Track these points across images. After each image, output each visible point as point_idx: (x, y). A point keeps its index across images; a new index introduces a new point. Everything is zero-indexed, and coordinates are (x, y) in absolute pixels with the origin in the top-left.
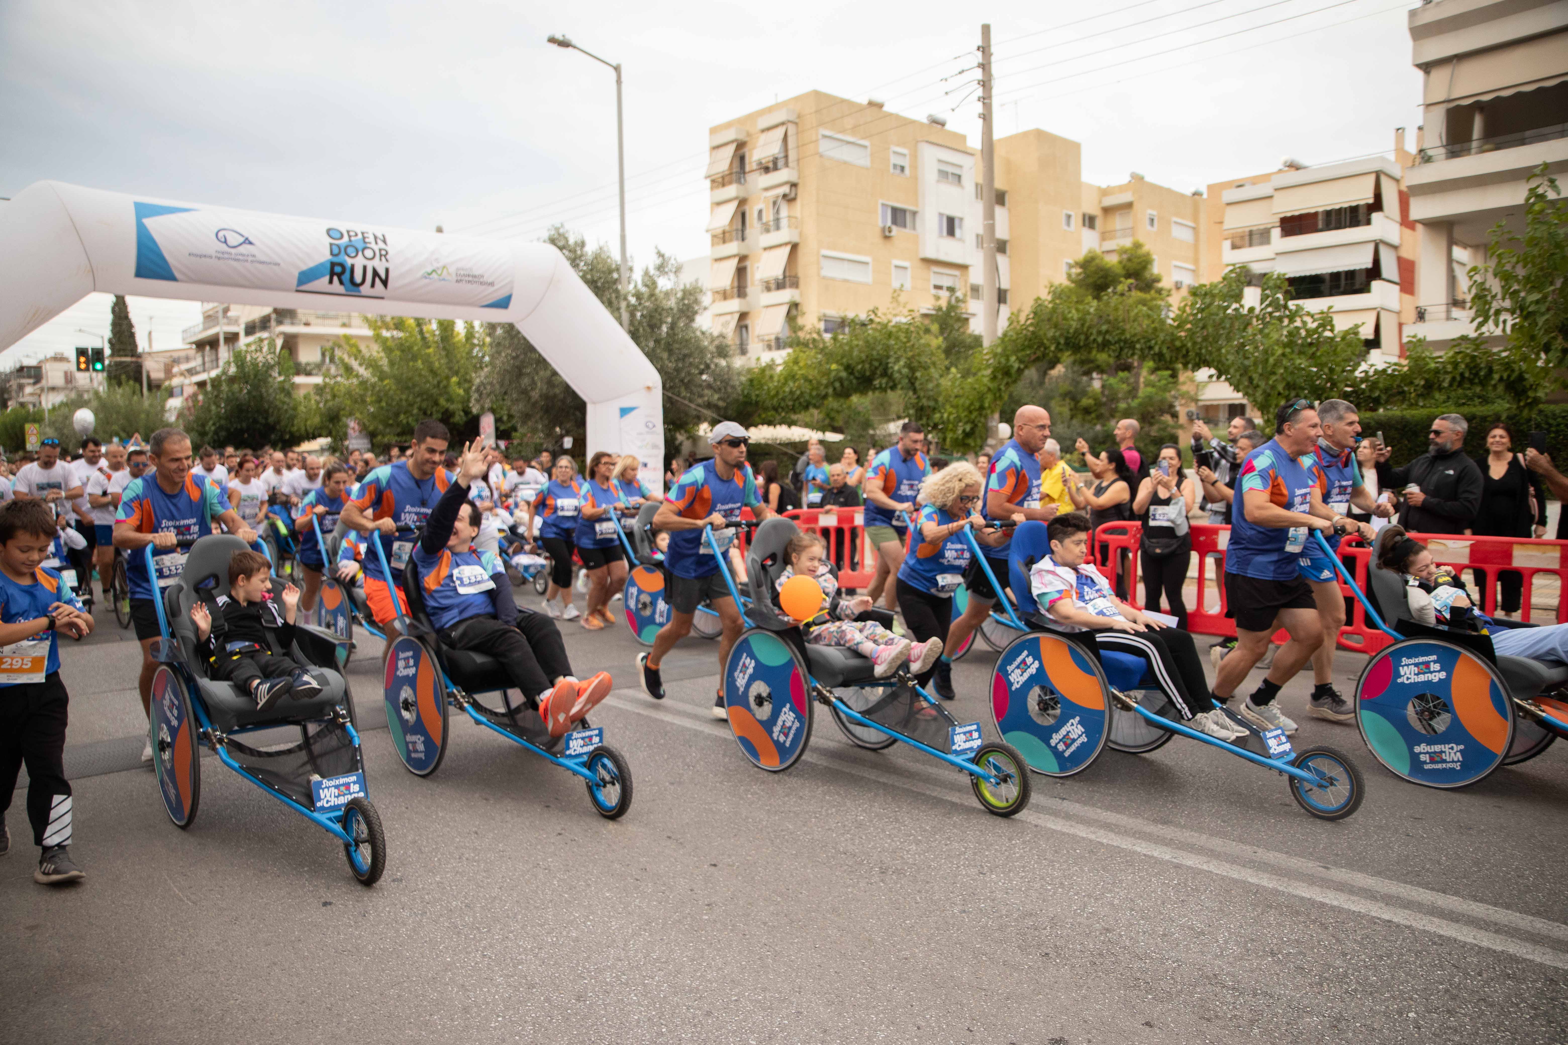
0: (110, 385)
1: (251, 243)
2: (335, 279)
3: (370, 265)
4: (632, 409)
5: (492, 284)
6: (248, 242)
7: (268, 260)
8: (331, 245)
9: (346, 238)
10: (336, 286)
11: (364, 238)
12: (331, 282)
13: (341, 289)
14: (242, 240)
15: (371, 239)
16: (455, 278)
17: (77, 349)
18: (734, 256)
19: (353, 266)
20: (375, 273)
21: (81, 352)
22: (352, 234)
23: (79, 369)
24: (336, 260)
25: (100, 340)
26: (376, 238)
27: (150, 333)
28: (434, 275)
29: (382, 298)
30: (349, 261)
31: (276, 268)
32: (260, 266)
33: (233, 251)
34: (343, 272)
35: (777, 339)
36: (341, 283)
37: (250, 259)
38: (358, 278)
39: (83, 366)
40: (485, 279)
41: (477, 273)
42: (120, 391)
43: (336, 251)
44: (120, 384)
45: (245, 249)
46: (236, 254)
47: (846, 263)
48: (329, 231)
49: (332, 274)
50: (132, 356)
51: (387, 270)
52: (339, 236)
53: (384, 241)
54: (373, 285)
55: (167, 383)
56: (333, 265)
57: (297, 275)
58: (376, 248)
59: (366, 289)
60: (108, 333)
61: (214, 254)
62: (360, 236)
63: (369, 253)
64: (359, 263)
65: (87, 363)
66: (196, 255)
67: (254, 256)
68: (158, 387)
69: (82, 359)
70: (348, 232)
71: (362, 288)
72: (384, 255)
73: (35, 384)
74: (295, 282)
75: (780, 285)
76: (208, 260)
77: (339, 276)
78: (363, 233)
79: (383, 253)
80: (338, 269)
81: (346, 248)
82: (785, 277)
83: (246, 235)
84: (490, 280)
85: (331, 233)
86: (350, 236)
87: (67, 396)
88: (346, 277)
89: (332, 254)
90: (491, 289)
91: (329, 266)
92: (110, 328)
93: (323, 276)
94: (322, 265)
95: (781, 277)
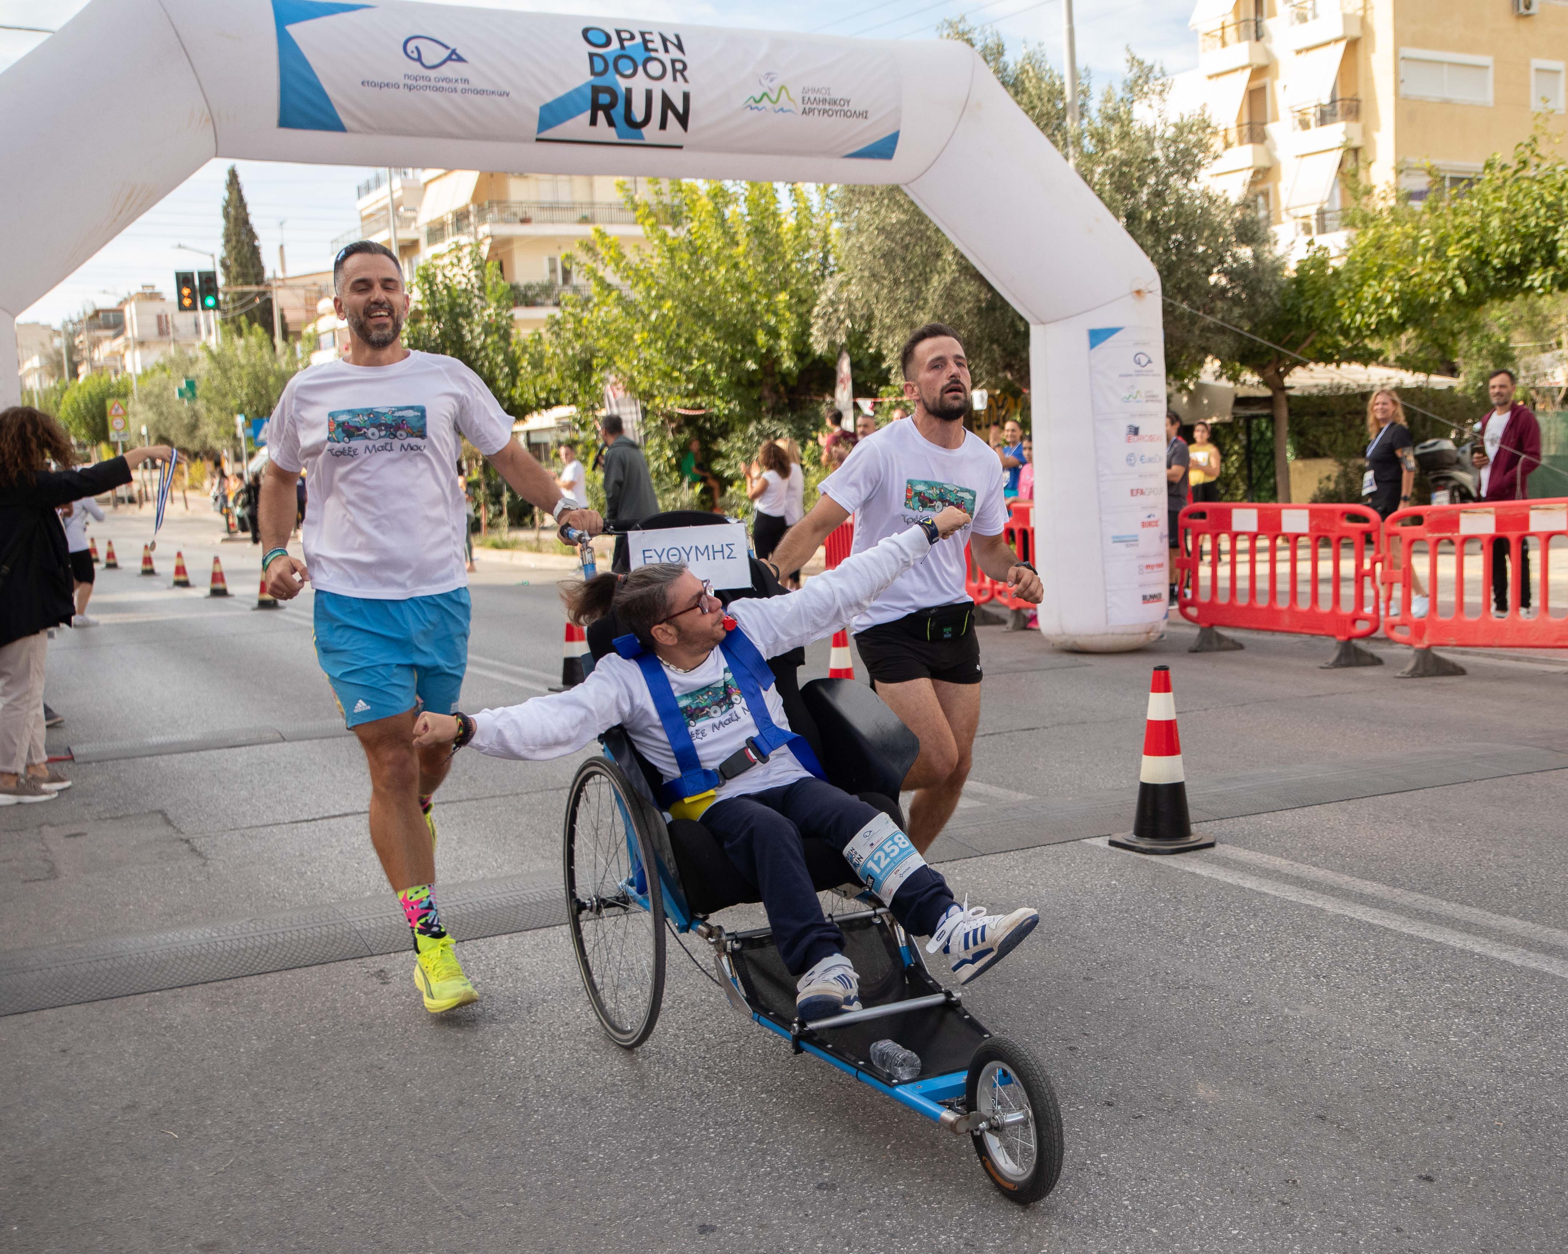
0: (225, 334)
1: (460, 59)
2: (601, 115)
3: (657, 88)
4: (1112, 331)
5: (864, 115)
6: (454, 57)
7: (490, 88)
8: (591, 56)
9: (615, 45)
10: (603, 131)
11: (645, 42)
12: (593, 122)
13: (611, 134)
14: (446, 53)
15: (658, 44)
16: (801, 107)
17: (178, 275)
18: (1243, 68)
19: (629, 91)
20: (667, 103)
21: (184, 280)
22: (625, 35)
23: (182, 308)
24: (600, 82)
25: (210, 260)
26: (665, 40)
27: (282, 247)
28: (765, 102)
29: (680, 147)
30: (623, 84)
31: (502, 100)
32: (477, 98)
33: (432, 74)
34: (613, 105)
35: (1321, 214)
36: (611, 123)
37: (460, 86)
38: (638, 114)
39: (187, 302)
40: (852, 107)
41: (836, 95)
42: (241, 342)
43: (599, 65)
44: (240, 332)
45: (451, 70)
46: (438, 80)
47: (1445, 68)
48: (585, 32)
49: (596, 107)
50: (258, 283)
51: (686, 97)
52: (603, 40)
53: (680, 47)
54: (663, 126)
55: (309, 330)
56: (596, 90)
57: (537, 111)
58: (666, 59)
59: (651, 133)
60: (219, 251)
61: (402, 81)
62: (638, 39)
63: (654, 68)
64: (639, 85)
65: (193, 296)
66: (375, 85)
67: (466, 81)
68: (298, 335)
69: (186, 291)
70: (618, 33)
71: (645, 131)
72: (680, 70)
73: (116, 336)
74: (535, 125)
75: (1325, 117)
76: (393, 90)
77: (607, 109)
78: (643, 34)
79: (679, 66)
80: (605, 99)
81: (617, 59)
82: (1333, 102)
83: (452, 46)
84: (861, 108)
85: (590, 35)
86: (621, 40)
87: (163, 354)
88: (618, 112)
89: (593, 72)
90: (862, 124)
91: (588, 93)
92: (222, 241)
93: (581, 111)
94: (577, 90)
95: (1326, 100)
